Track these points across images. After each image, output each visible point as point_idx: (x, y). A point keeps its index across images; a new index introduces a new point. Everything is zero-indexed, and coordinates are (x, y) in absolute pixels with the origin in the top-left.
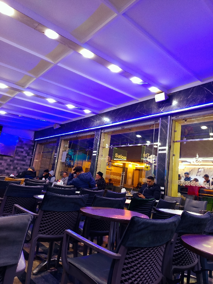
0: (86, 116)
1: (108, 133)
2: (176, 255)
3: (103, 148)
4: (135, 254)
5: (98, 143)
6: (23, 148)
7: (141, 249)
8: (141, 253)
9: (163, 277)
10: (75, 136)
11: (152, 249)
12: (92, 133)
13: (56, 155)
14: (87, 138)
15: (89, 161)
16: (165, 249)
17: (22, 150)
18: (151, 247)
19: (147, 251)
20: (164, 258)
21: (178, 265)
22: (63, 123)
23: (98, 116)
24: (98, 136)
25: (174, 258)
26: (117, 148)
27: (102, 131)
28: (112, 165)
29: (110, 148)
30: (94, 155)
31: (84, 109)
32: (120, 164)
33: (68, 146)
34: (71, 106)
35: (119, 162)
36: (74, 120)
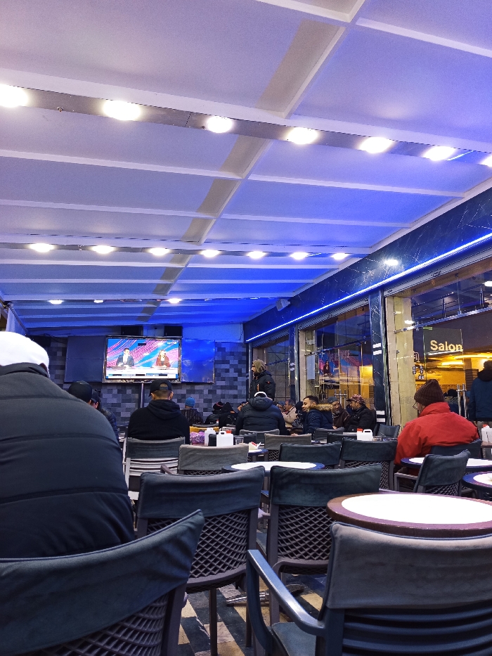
0: (342, 268)
3: (397, 332)
5: (381, 324)
6: (228, 362)
10: (325, 318)
12: (363, 303)
13: (294, 366)
17: (227, 366)
22: (292, 295)
23: (368, 260)
24: (378, 306)
26: (431, 328)
27: (386, 293)
29: (414, 330)
30: (375, 353)
31: (331, 254)
33: (314, 341)
34: (299, 255)
36: (316, 282)
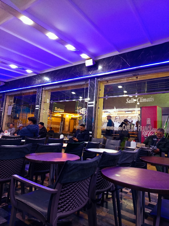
0: (29, 76)
1: (48, 90)
2: (98, 183)
3: (44, 102)
4: (68, 187)
5: (40, 99)
7: (73, 183)
8: (73, 186)
9: (89, 199)
10: (19, 93)
11: (81, 182)
12: (35, 90)
13: (2, 109)
14: (30, 95)
15: (33, 114)
16: (91, 180)
18: (80, 181)
19: (77, 184)
20: (89, 186)
21: (99, 189)
22: (7, 81)
23: (39, 76)
24: (40, 93)
25: (97, 185)
26: (56, 103)
27: (43, 89)
28: (53, 116)
29: (50, 103)
30: (36, 108)
31: (26, 69)
32: (59, 115)
33: (12, 101)
34: (13, 66)
35: (58, 113)
36: (18, 78)
